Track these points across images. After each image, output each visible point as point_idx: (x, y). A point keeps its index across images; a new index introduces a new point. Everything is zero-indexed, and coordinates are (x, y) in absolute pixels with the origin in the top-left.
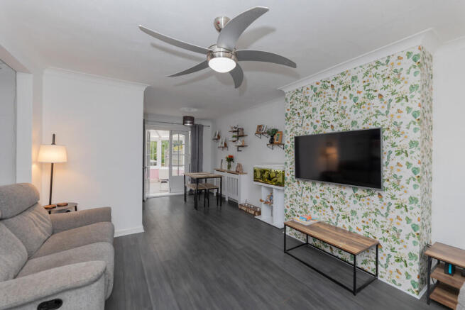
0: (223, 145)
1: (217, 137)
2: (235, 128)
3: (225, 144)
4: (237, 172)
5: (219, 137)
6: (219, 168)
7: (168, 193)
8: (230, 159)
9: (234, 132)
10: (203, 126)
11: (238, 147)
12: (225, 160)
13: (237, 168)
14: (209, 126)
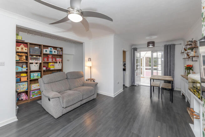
14: (181, 44)
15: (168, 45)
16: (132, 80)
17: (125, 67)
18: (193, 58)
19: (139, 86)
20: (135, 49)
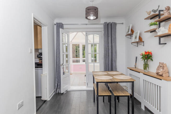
0: (137, 40)
1: (130, 32)
2: (155, 11)
3: (140, 38)
4: (159, 76)
5: (132, 31)
6: (133, 66)
7: (85, 88)
8: (148, 57)
9: (152, 18)
10: (115, 24)
11: (160, 37)
12: (140, 57)
13: (158, 69)
14: (123, 24)
15: (109, 23)
16: (55, 83)
17: (42, 60)
18: (161, 39)
19: (68, 92)
20: (60, 26)
